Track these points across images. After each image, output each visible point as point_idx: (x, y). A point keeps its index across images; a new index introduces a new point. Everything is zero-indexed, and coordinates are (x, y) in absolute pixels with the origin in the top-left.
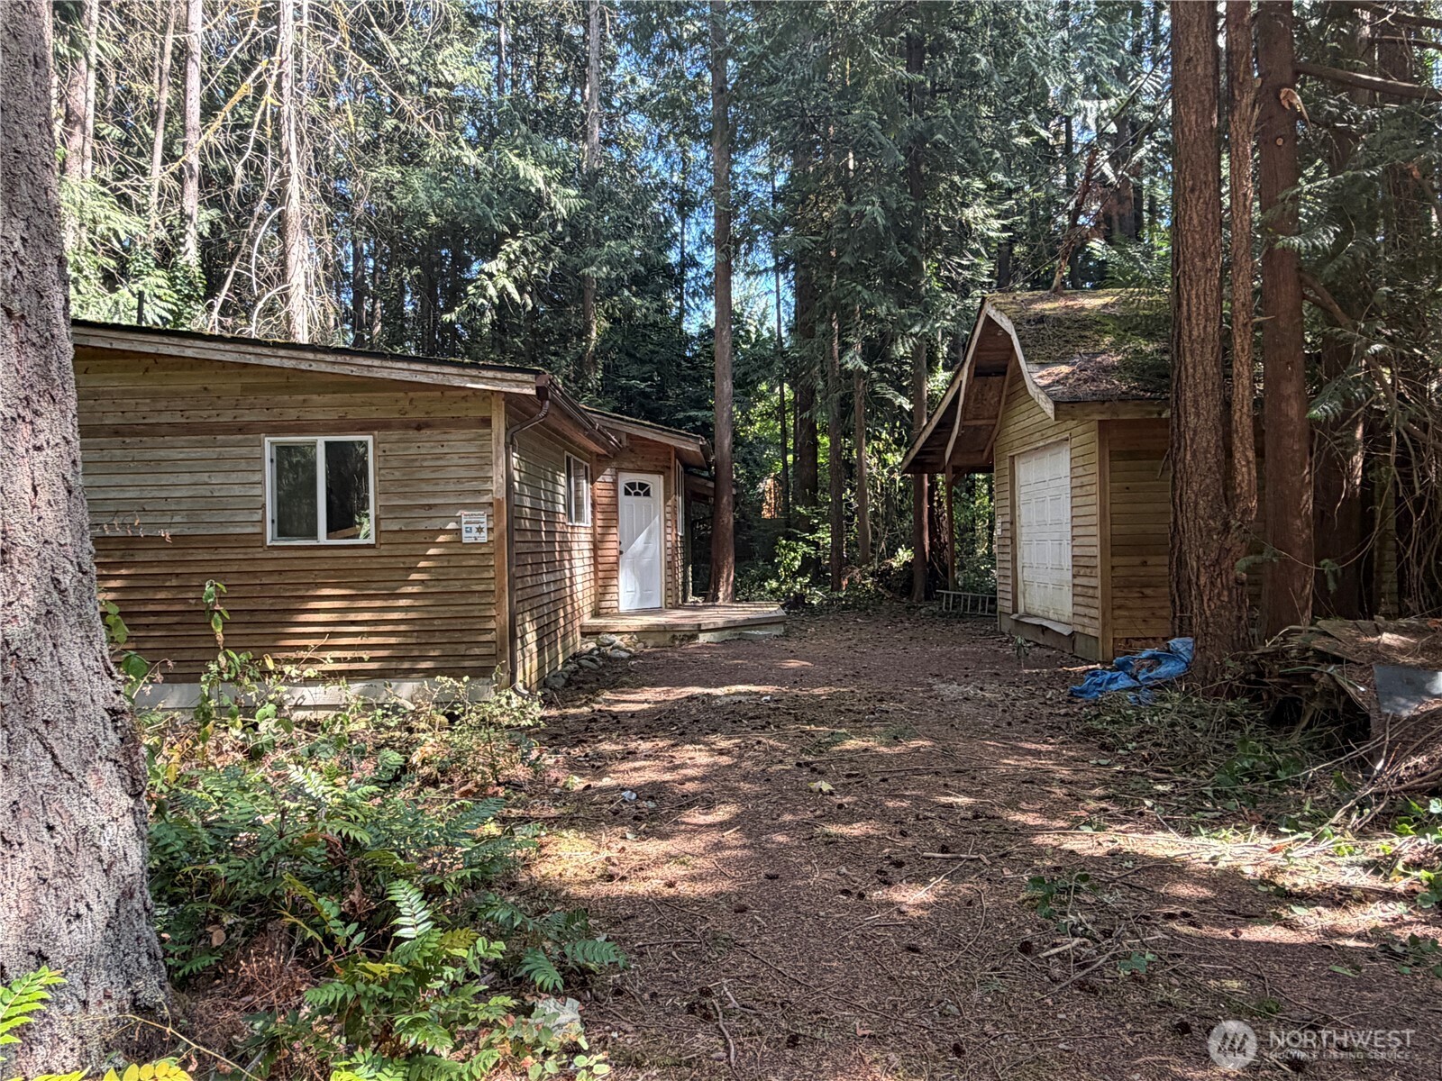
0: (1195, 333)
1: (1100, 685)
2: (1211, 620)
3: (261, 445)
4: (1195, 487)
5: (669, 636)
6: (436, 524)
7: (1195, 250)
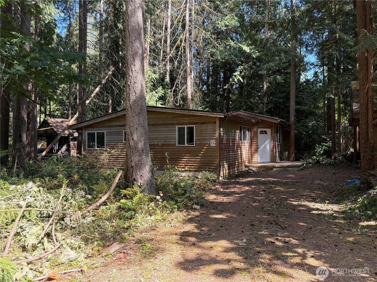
3: (176, 127)
5: (266, 168)
6: (205, 142)
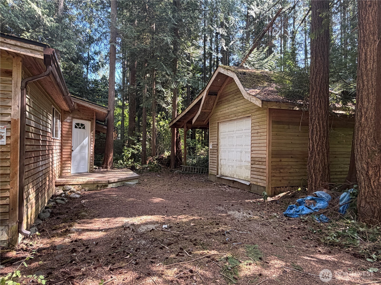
0: (369, 67)
1: (298, 212)
2: (375, 190)
4: (366, 133)
7: (370, 31)
